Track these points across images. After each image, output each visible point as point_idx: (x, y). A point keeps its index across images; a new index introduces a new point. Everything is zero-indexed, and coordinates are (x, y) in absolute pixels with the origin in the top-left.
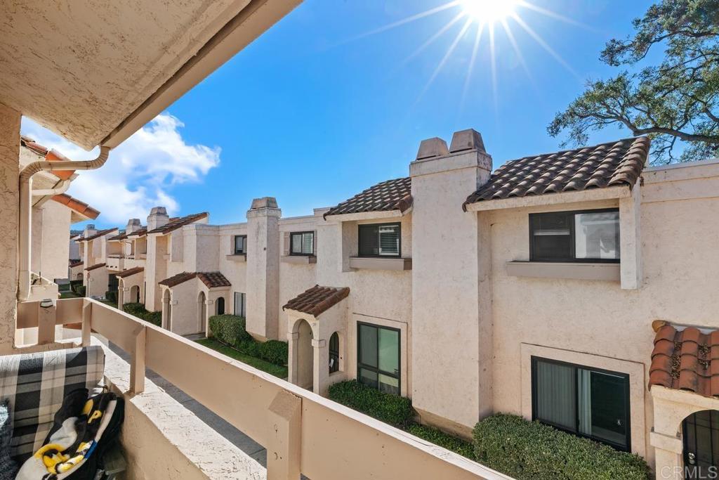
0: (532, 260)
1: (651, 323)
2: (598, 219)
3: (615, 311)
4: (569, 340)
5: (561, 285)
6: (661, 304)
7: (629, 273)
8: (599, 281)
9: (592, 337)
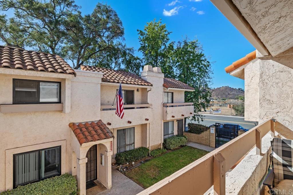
0: (14, 103)
1: (68, 124)
2: (49, 86)
3: (56, 122)
4: (35, 140)
5: (32, 115)
6: (71, 117)
7: (68, 107)
8: (50, 111)
9: (46, 136)
